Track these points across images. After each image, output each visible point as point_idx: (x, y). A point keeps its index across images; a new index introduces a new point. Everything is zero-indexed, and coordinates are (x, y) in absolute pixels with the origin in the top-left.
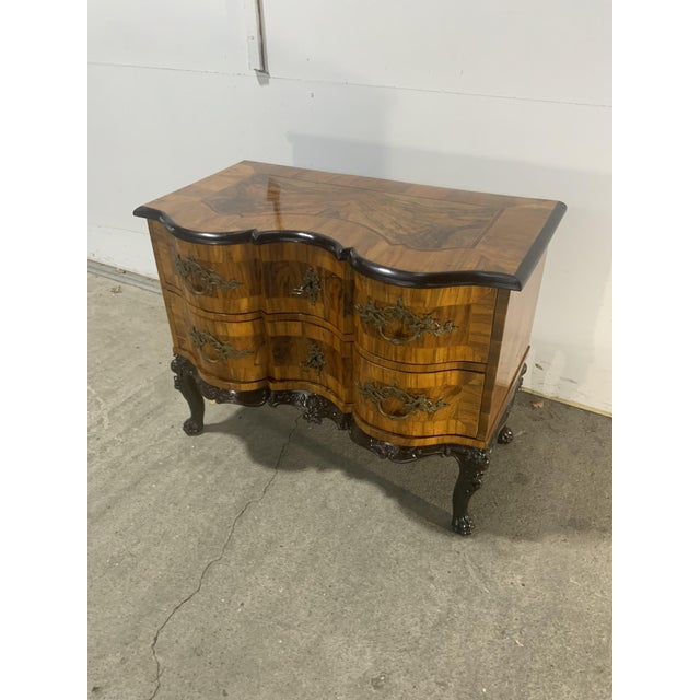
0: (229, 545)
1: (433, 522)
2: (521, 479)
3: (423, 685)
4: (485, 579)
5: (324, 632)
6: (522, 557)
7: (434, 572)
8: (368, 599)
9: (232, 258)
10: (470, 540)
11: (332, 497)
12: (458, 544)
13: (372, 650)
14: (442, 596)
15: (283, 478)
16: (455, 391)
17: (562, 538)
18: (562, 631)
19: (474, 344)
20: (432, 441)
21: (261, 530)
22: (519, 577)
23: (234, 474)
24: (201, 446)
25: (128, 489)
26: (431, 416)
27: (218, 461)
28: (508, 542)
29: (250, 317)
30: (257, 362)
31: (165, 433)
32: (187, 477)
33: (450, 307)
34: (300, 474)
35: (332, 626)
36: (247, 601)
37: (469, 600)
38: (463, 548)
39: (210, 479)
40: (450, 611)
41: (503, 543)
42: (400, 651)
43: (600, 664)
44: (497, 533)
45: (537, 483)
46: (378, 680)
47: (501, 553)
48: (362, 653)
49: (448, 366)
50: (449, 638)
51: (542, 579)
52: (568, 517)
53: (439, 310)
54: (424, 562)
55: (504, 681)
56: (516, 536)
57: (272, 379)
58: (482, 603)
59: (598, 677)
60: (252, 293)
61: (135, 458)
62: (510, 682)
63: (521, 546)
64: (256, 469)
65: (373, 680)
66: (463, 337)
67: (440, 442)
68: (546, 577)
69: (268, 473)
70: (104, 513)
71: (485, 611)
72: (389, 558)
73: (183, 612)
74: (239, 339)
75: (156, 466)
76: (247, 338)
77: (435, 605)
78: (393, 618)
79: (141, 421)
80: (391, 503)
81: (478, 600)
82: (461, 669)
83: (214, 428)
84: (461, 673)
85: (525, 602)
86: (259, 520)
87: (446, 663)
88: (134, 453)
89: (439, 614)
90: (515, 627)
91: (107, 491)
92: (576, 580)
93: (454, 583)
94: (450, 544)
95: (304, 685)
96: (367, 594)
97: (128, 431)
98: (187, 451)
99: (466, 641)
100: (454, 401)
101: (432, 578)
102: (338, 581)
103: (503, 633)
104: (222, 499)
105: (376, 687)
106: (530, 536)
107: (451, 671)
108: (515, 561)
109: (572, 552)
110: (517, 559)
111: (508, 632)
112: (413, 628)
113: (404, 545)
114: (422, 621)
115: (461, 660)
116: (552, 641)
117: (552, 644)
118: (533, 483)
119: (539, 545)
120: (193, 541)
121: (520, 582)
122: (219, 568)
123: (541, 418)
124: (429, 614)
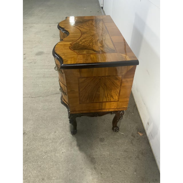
0: (47, 96)
2: (102, 140)
4: (61, 143)
5: (33, 120)
6: (72, 149)
7: (57, 132)
10: (71, 135)
12: (69, 135)
13: (32, 129)
14: (52, 136)
17: (85, 157)
18: (52, 166)
21: (53, 98)
22: (65, 151)
25: (53, 77)
35: (35, 120)
36: (35, 105)
37: (52, 142)
40: (48, 139)
41: (75, 143)
42: (33, 134)
43: (45, 179)
45: (103, 145)
47: (71, 144)
48: (30, 128)
50: (40, 142)
52: (94, 157)
54: (59, 129)
55: (33, 157)
56: (79, 145)
58: (53, 145)
59: (41, 179)
63: (76, 148)
68: (68, 157)
70: (46, 77)
71: (51, 147)
72: (57, 122)
73: (29, 98)
77: (48, 136)
78: (41, 129)
82: (33, 147)
84: (31, 147)
85: (57, 155)
86: (56, 97)
87: (33, 144)
89: (46, 138)
90: (49, 155)
92: (71, 166)
93: (56, 137)
94: (68, 132)
96: (45, 122)
99: (41, 145)
101: (55, 132)
102: (46, 116)
103: (46, 153)
106: (81, 149)
108: (70, 148)
109: (81, 161)
110: (71, 148)
111: (46, 154)
112: (40, 134)
113: (62, 123)
114: (43, 135)
115: (35, 146)
116: (48, 165)
117: (47, 165)
118: (102, 143)
119: (79, 152)
120: (46, 91)
121: (63, 151)
122: (41, 98)
123: (134, 137)
124: (45, 135)
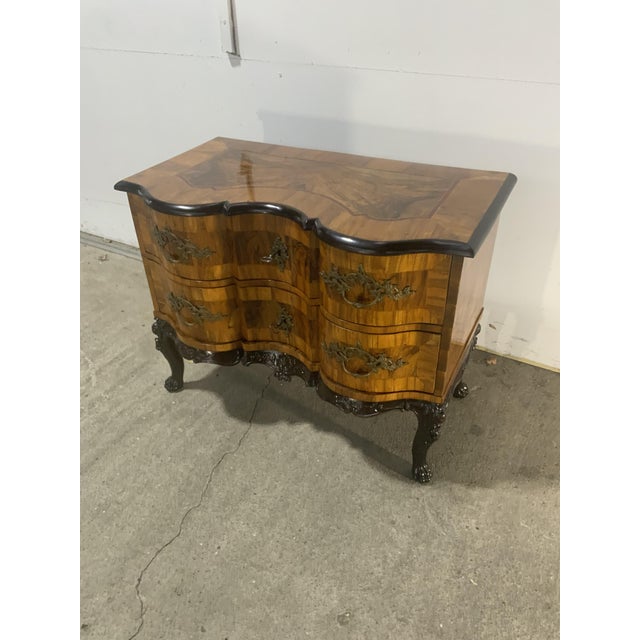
0: (206, 493)
1: (395, 470)
2: (476, 431)
3: (385, 621)
4: (442, 524)
5: (294, 573)
6: (476, 502)
7: (395, 517)
8: (334, 542)
9: (205, 229)
10: (428, 487)
11: (302, 448)
12: (417, 490)
13: (338, 589)
14: (403, 539)
15: (257, 431)
16: (414, 350)
17: (514, 484)
18: (513, 571)
19: (430, 308)
20: (393, 397)
21: (236, 479)
22: (474, 521)
23: (212, 427)
24: (181, 402)
25: (114, 442)
26: (391, 374)
27: (197, 415)
28: (463, 488)
29: (223, 283)
30: (231, 325)
31: (149, 390)
32: (169, 431)
33: (408, 273)
34: (272, 427)
35: (301, 567)
36: (223, 545)
37: (428, 543)
38: (423, 495)
39: (189, 432)
40: (410, 552)
41: (459, 490)
42: (365, 590)
43: (548, 601)
44: (453, 480)
45: (491, 434)
46: (344, 616)
47: (456, 500)
48: (329, 592)
49: (407, 328)
50: (410, 577)
51: (495, 523)
52: (519, 465)
53: (397, 276)
54: (387, 507)
55: (459, 616)
56: (471, 483)
57: (245, 341)
58: (440, 544)
59: (546, 612)
60: (225, 262)
61: (121, 413)
62: (465, 619)
63: (476, 492)
64: (232, 422)
65: (339, 617)
66: (420, 300)
67: (400, 397)
68: (498, 520)
69: (243, 427)
70: (93, 463)
71: (442, 553)
72: (354, 504)
73: (164, 554)
74: (213, 303)
75: (139, 420)
76: (221, 302)
77: (396, 547)
78: (357, 560)
79: (127, 379)
80: (356, 453)
81: (436, 542)
82: (420, 606)
83: (193, 385)
84: (420, 610)
85: (479, 544)
86: (234, 470)
87: (407, 601)
88: (119, 409)
89: (400, 556)
90: (470, 567)
91: (94, 444)
92: (527, 524)
93: (413, 527)
94: (410, 490)
95: (276, 622)
96: (332, 538)
97: (113, 389)
98: (168, 407)
99: (424, 579)
100: (413, 360)
101: (393, 523)
102: (307, 526)
103: (459, 572)
104: (201, 450)
105: (342, 623)
106: (484, 483)
107: (411, 608)
108: (470, 507)
109: (523, 497)
110: (472, 504)
111: (462, 572)
112: (376, 569)
113: (368, 492)
114: (385, 562)
115: (421, 598)
116: (504, 580)
117: (504, 582)
118: (487, 433)
119: (492, 491)
120: (174, 489)
121: (474, 526)
122: (197, 514)
123: (495, 374)
124: (390, 555)
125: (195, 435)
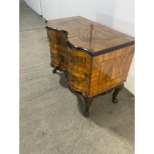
0: (43, 95)
1: (82, 111)
2: (111, 113)
3: (51, 140)
4: (82, 128)
5: (43, 119)
6: (94, 129)
7: (73, 121)
8: (56, 118)
11: (67, 96)
13: (48, 127)
14: (70, 125)
15: (62, 88)
16: (84, 80)
17: (109, 130)
18: (88, 149)
19: (87, 69)
20: (79, 91)
21: (49, 95)
22: (90, 132)
23: (54, 83)
24: (53, 76)
25: (36, 78)
27: (54, 79)
28: (94, 124)
29: (57, 49)
31: (50, 71)
32: (46, 80)
33: (81, 57)
34: (65, 89)
35: (45, 119)
36: (37, 106)
37: (74, 130)
38: (83, 119)
39: (50, 82)
40: (69, 130)
41: (93, 123)
42: (53, 131)
44: (94, 120)
45: (114, 115)
46: (44, 133)
47: (90, 125)
48: (46, 127)
49: (82, 73)
50: (64, 135)
51: (95, 136)
52: (114, 127)
53: (78, 57)
54: (73, 117)
55: (66, 150)
56: (97, 124)
58: (77, 132)
60: (57, 44)
61: (42, 73)
62: (67, 151)
63: (97, 126)
64: (59, 84)
65: (43, 133)
67: (81, 92)
68: (96, 136)
69: (60, 86)
70: (30, 80)
71: (76, 134)
72: (67, 113)
73: (26, 102)
74: (55, 54)
75: (43, 76)
77: (67, 127)
78: (57, 124)
79: (48, 67)
81: (76, 131)
82: (60, 142)
83: (58, 73)
84: (59, 143)
85: (86, 138)
86: (51, 93)
87: (59, 139)
88: (42, 72)
89: (66, 129)
90: (79, 141)
91: (33, 77)
92: (103, 141)
93: (75, 125)
94: (81, 117)
95: (32, 126)
96: (56, 117)
97: (45, 68)
98: (50, 75)
99: (66, 137)
101: (71, 121)
102: (54, 111)
103: (75, 141)
104: (49, 86)
105: (43, 134)
106: (101, 126)
107: (58, 141)
108: (92, 129)
109: (108, 135)
110: (93, 128)
111: (76, 141)
112: (59, 128)
113: (72, 112)
114: (62, 128)
115: (62, 140)
116: (84, 150)
117: (83, 150)
118: (113, 115)
119: (101, 128)
120: (38, 91)
121: (89, 133)
122: (37, 98)
124: (64, 128)
125: (50, 83)
